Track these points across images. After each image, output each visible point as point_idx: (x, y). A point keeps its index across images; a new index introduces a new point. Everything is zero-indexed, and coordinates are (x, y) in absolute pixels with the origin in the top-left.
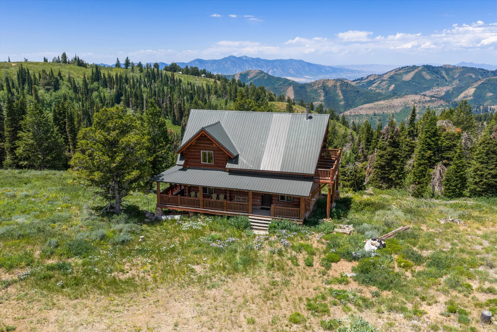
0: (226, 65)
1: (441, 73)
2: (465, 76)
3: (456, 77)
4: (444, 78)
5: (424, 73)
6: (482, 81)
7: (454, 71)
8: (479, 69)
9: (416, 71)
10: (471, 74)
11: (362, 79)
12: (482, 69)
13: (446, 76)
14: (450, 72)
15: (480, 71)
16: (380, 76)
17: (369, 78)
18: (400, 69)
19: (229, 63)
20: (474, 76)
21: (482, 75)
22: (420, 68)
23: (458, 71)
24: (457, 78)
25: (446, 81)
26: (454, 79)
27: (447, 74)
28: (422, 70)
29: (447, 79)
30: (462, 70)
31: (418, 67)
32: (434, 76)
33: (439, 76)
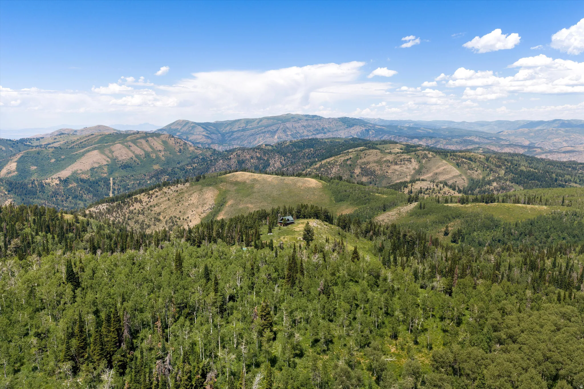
6: (21, 155)
8: (7, 140)
12: (10, 140)
15: (9, 142)
20: (4, 149)
21: (12, 147)
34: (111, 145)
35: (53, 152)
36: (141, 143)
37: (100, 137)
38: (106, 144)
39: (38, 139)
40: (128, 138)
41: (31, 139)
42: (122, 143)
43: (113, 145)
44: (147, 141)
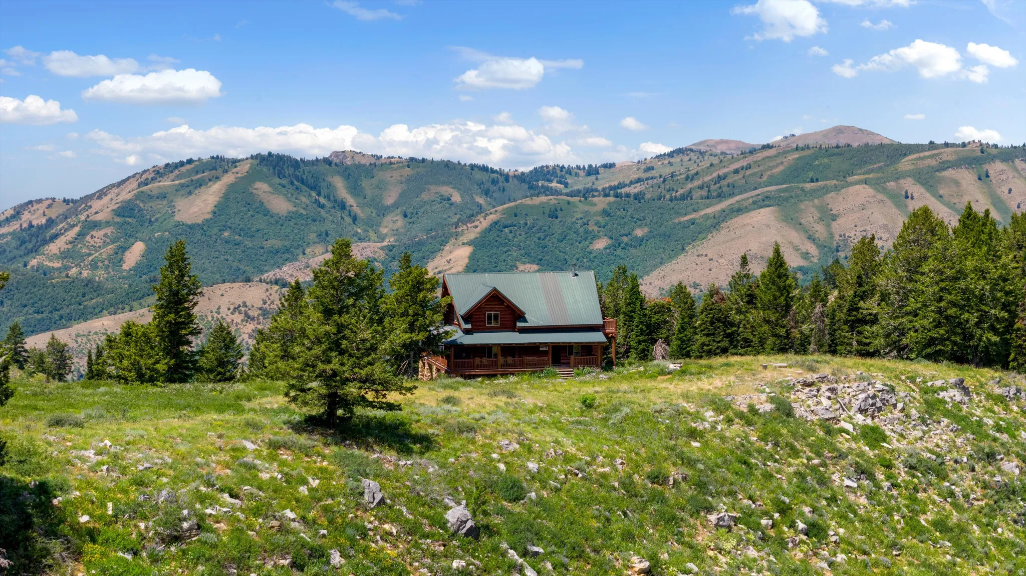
1: (330, 186)
2: (424, 196)
3: (389, 201)
4: (343, 206)
5: (262, 188)
6: (492, 218)
7: (381, 175)
8: (473, 167)
9: (228, 179)
10: (446, 190)
12: (484, 169)
13: (350, 201)
14: (365, 183)
15: (478, 175)
16: (74, 206)
17: (26, 216)
18: (159, 173)
20: (457, 198)
21: (487, 193)
22: (245, 168)
23: (396, 175)
24: (396, 205)
25: (355, 219)
26: (383, 211)
27: (355, 190)
28: (252, 176)
29: (357, 210)
30: (408, 171)
31: (235, 162)
32: (304, 199)
33: (322, 200)
34: (826, 190)
35: (605, 213)
36: (957, 183)
37: (796, 155)
38: (809, 186)
39: (592, 171)
40: (906, 164)
41: (569, 171)
42: (878, 185)
43: (836, 188)
44: (983, 177)
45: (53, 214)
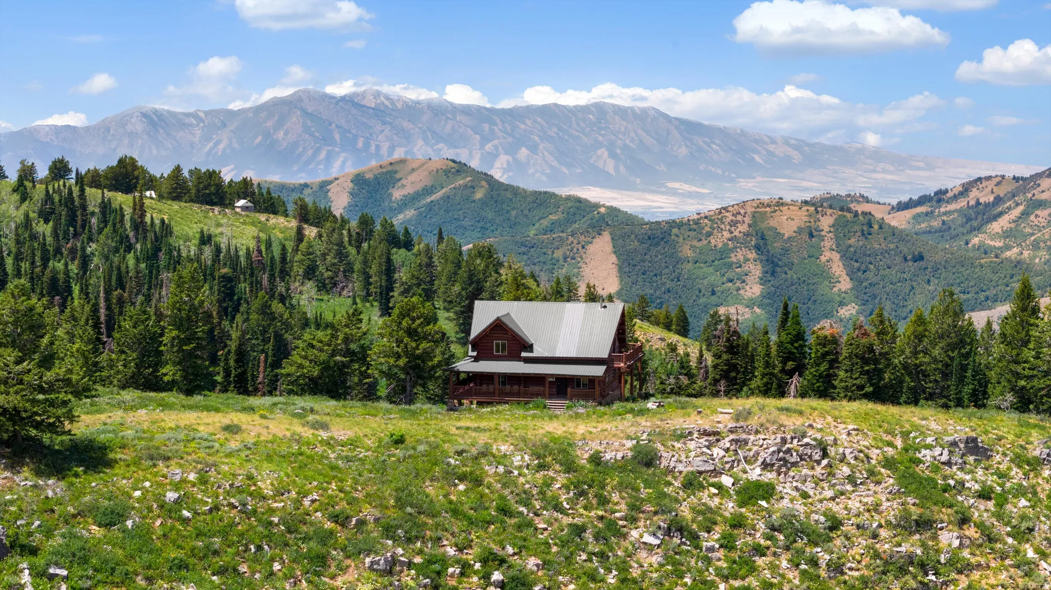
0: (281, 134)
11: (940, 196)
16: (1022, 184)
17: (974, 193)
19: (295, 121)
45: (1001, 191)
